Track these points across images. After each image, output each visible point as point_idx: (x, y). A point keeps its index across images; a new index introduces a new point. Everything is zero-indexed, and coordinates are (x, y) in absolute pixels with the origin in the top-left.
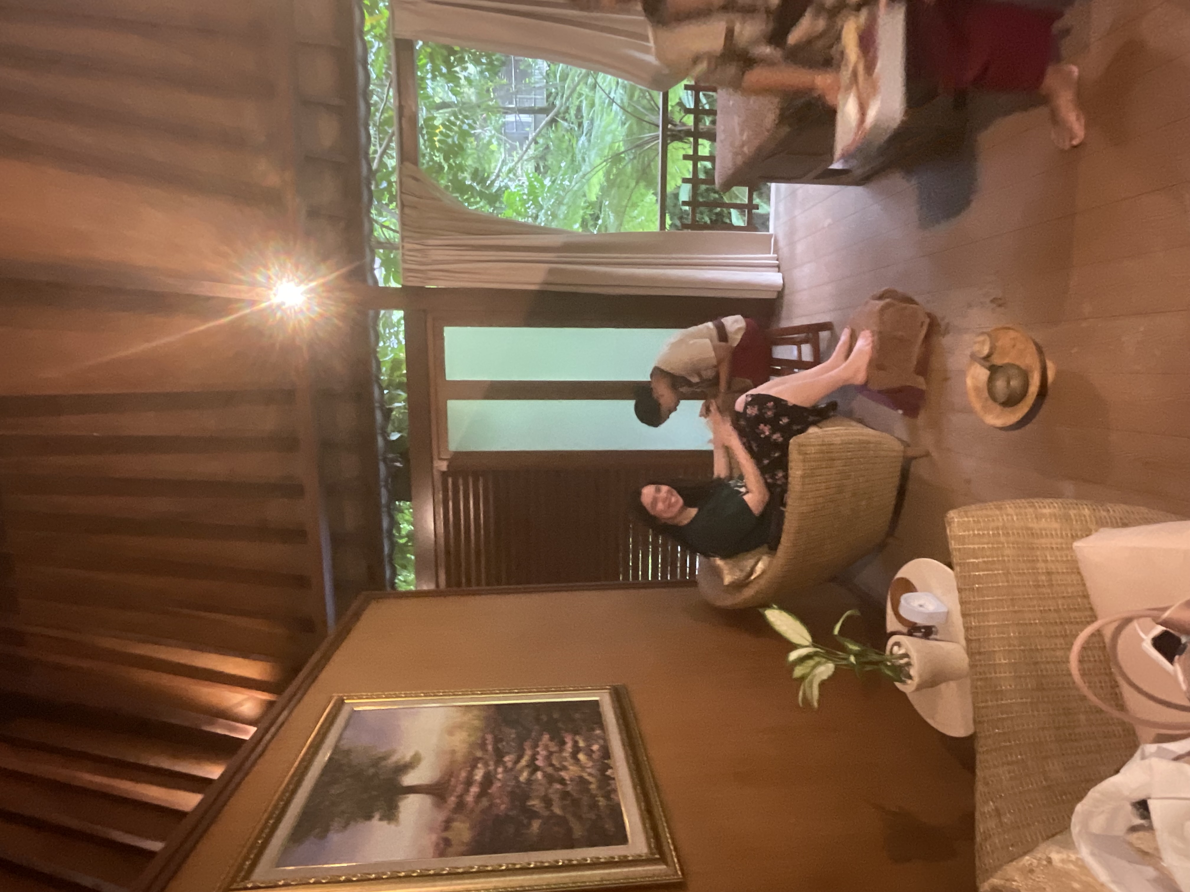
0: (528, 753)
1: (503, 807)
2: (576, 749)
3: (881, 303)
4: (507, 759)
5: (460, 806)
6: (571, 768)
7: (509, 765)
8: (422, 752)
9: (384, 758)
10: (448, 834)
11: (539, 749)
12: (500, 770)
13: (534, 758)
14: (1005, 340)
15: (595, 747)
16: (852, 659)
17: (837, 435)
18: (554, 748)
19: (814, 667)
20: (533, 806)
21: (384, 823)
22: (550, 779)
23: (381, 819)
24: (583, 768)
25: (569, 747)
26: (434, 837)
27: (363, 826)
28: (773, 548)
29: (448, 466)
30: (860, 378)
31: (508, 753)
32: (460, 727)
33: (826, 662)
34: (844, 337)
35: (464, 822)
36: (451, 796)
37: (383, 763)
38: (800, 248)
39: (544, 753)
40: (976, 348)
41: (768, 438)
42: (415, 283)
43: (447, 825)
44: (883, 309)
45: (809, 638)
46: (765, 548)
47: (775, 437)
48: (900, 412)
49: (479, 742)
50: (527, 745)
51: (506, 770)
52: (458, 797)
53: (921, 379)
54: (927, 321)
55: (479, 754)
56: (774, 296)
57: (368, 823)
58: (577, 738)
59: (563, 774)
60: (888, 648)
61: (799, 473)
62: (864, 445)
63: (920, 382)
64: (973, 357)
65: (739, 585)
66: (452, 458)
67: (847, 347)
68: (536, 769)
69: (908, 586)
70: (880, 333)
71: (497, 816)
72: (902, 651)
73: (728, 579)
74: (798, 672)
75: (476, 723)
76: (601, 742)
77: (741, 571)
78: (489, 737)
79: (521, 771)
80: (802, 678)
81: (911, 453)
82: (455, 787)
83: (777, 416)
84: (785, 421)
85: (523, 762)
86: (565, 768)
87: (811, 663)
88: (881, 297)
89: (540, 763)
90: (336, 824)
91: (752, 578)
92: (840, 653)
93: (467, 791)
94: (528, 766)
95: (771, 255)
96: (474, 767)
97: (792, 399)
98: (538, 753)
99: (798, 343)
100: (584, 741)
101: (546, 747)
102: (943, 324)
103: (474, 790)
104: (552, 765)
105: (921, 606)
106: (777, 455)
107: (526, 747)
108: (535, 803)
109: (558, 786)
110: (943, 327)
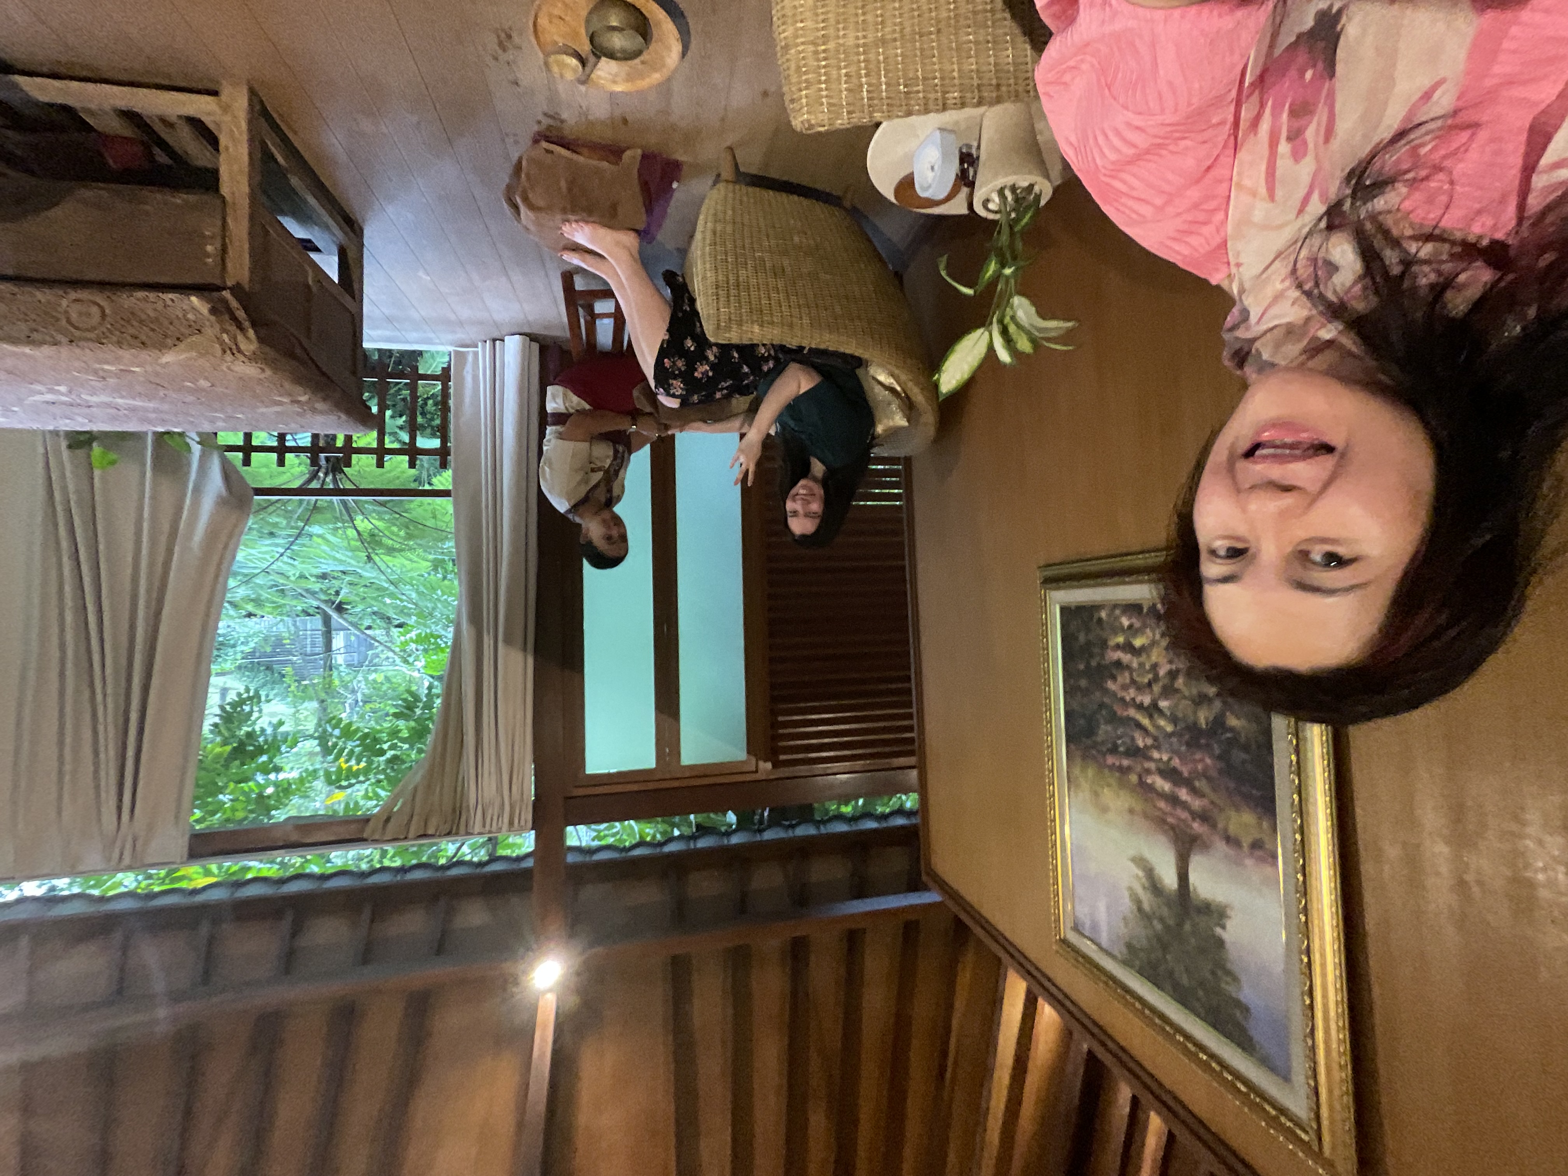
0: (1132, 712)
1: (1208, 761)
2: (1128, 647)
3: (523, 209)
4: (1141, 744)
5: (1204, 817)
6: (1154, 659)
7: (1149, 741)
8: (1132, 852)
9: (1138, 903)
10: (1246, 843)
11: (1128, 698)
12: (1156, 755)
13: (1140, 707)
14: (554, 33)
15: (1125, 622)
16: (1008, 271)
17: (704, 278)
18: (1124, 678)
19: (1019, 326)
20: (1206, 719)
21: (1229, 924)
22: (1169, 691)
23: (1223, 927)
24: (1153, 643)
25: (1126, 658)
26: (1249, 862)
27: (1233, 952)
28: (859, 362)
29: (765, 761)
30: (629, 239)
31: (1133, 739)
32: (1096, 794)
33: (1012, 308)
34: (575, 260)
35: (1228, 819)
36: (1192, 828)
37: (1146, 906)
38: (465, 313)
39: (1132, 692)
40: (569, 76)
41: (713, 367)
42: (529, 816)
43: (1231, 840)
44: (531, 207)
45: (980, 331)
46: (860, 372)
47: (712, 358)
48: (675, 185)
49: (1117, 774)
50: (1120, 712)
51: (1158, 748)
52: (1194, 819)
53: (628, 154)
54: (545, 144)
55: (1134, 778)
56: (536, 347)
57: (1228, 945)
58: (1112, 643)
59: (1162, 672)
60: (991, 216)
61: (756, 329)
62: (717, 239)
63: (631, 156)
64: (585, 80)
65: (909, 407)
66: (755, 755)
67: (588, 257)
68: (1154, 706)
69: (907, 184)
70: (564, 211)
71: (1221, 772)
72: (996, 197)
73: (900, 421)
74: (1024, 345)
75: (1090, 772)
76: (1117, 612)
77: (889, 404)
78: (1110, 760)
79: (1158, 727)
80: (1033, 341)
81: (727, 173)
82: (1179, 819)
83: (684, 353)
84: (689, 343)
85: (1146, 722)
86: (1155, 667)
87: (1012, 328)
88: (516, 208)
89: (1147, 700)
90: (1231, 989)
91: (899, 389)
92: (999, 287)
93: (1185, 806)
94: (1151, 717)
95: (480, 349)
96: (1151, 788)
97: (660, 335)
98: (1133, 699)
99: (593, 317)
100: (1116, 634)
101: (1125, 687)
102: (546, 121)
103: (1183, 794)
104: (1150, 684)
105: (932, 168)
106: (736, 355)
107: (1125, 714)
108: (1203, 717)
109: (1180, 682)
110: (550, 122)
